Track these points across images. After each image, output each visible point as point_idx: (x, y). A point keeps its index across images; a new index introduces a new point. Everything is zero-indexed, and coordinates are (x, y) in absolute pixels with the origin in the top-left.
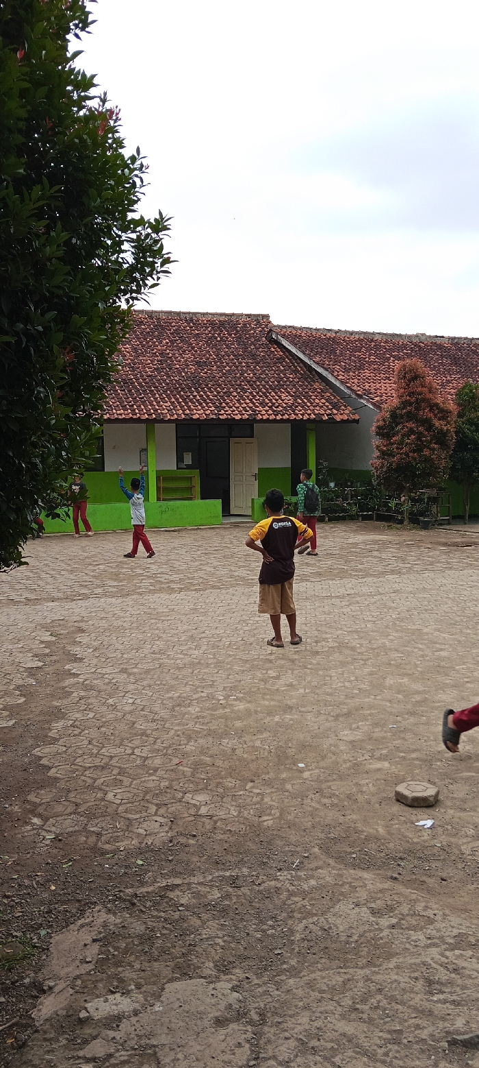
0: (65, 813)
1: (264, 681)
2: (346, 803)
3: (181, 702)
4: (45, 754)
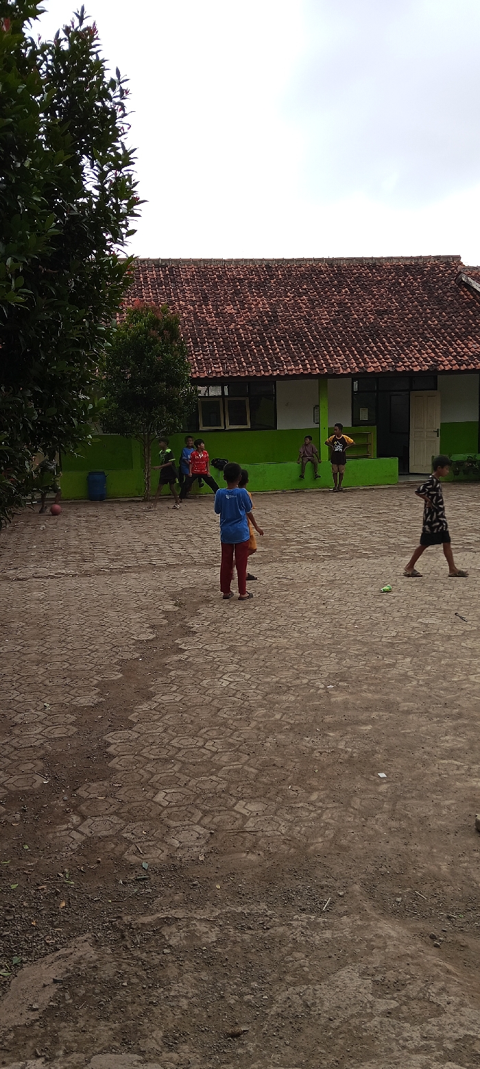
0: (107, 812)
1: (376, 669)
2: (415, 829)
3: (279, 689)
4: (116, 740)
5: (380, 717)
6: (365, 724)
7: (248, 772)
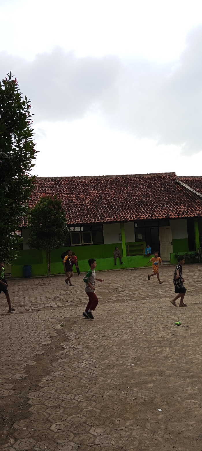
0: (27, 437)
1: (153, 354)
4: (32, 396)
5: (157, 379)
6: (151, 383)
7: (96, 411)
